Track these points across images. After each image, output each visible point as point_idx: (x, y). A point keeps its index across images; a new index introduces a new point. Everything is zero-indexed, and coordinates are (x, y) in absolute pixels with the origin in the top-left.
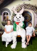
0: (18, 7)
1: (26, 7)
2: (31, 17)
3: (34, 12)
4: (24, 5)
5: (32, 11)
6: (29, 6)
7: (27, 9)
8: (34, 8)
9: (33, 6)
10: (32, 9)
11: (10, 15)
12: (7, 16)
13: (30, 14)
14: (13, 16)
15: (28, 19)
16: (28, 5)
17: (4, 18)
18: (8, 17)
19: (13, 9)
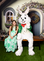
0: (24, 6)
1: (34, 6)
2: (39, 17)
3: (42, 11)
4: (31, 4)
5: (41, 10)
6: (37, 4)
7: (35, 8)
8: (43, 6)
9: (41, 5)
10: (41, 9)
11: (15, 15)
12: (11, 16)
13: (38, 14)
14: (18, 16)
15: (36, 20)
16: (35, 4)
17: (8, 19)
18: (13, 17)
19: (18, 8)
